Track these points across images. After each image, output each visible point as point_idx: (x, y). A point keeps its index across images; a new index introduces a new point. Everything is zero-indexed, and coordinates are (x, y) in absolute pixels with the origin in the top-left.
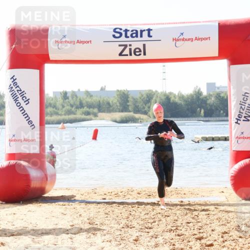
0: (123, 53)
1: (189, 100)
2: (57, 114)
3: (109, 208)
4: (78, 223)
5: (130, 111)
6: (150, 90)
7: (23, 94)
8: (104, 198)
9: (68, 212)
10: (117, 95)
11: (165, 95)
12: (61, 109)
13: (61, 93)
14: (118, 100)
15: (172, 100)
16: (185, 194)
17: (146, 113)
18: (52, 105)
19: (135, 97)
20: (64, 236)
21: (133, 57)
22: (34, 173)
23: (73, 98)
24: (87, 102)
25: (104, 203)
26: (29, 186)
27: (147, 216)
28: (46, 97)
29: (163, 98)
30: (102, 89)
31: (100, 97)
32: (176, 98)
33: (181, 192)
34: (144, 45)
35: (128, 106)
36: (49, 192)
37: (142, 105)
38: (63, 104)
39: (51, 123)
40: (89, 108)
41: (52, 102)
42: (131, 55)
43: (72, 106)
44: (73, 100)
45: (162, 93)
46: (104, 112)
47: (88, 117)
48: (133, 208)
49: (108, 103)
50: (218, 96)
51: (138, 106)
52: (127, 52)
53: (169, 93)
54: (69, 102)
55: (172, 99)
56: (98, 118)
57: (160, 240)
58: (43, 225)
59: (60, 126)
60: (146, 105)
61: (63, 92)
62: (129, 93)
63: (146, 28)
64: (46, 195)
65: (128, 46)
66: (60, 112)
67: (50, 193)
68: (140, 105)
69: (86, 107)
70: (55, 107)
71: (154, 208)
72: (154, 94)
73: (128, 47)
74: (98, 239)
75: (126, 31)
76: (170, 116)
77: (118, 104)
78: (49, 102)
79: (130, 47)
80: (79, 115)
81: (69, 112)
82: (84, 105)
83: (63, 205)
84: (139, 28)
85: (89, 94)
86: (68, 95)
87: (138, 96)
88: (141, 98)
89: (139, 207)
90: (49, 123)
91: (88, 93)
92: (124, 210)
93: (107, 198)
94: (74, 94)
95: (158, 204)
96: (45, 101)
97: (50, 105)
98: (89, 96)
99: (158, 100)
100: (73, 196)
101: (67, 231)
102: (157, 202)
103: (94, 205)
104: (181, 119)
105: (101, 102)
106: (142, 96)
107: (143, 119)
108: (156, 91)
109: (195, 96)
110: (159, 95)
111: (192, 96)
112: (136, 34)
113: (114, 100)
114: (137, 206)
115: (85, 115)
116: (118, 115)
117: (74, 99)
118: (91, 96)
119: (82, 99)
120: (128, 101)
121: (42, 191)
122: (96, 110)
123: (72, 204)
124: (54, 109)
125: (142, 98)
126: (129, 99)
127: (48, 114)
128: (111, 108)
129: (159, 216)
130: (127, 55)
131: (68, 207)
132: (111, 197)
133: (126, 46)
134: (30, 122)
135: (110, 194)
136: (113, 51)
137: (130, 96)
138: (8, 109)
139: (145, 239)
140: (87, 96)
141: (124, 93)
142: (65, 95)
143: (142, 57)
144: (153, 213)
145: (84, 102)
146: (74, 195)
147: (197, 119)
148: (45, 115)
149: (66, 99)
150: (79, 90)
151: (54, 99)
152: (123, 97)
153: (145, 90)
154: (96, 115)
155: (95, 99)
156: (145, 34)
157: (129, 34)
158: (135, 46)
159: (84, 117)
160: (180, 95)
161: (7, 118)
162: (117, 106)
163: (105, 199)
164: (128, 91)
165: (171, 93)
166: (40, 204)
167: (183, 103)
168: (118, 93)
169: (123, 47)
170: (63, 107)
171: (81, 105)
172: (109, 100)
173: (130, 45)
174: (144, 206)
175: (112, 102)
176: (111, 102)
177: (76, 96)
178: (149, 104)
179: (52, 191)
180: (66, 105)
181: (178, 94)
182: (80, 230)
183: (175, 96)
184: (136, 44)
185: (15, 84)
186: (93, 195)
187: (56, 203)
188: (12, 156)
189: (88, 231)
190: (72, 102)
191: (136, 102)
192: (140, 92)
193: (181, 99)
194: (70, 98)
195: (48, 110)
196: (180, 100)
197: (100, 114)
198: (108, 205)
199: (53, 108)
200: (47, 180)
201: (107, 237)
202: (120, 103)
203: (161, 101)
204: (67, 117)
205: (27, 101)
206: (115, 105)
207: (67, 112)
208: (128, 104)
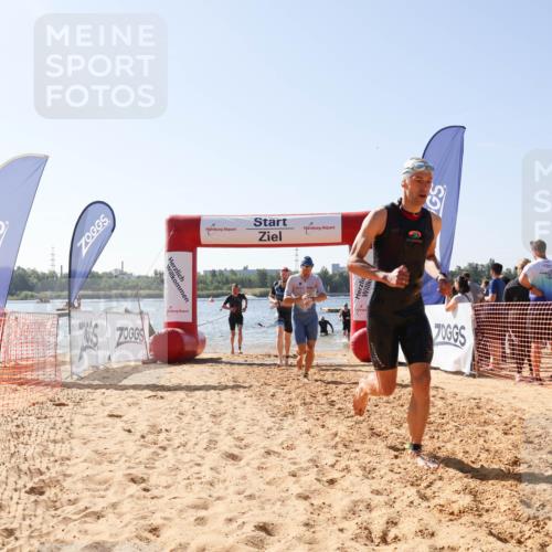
0: (263, 239)
2: (207, 289)
3: (250, 369)
4: (224, 381)
7: (178, 272)
8: (246, 360)
9: (215, 372)
12: (210, 286)
13: (210, 272)
14: (258, 278)
19: (272, 275)
20: (212, 391)
21: (272, 242)
22: (187, 339)
23: (220, 276)
24: (232, 279)
25: (246, 364)
26: (183, 349)
30: (245, 268)
31: (244, 275)
34: (280, 233)
35: (266, 283)
38: (213, 281)
39: (202, 296)
41: (203, 279)
42: (269, 240)
43: (219, 283)
44: (220, 278)
48: (270, 369)
50: (341, 275)
52: (266, 237)
54: (217, 279)
57: (293, 395)
58: (194, 383)
63: (282, 218)
64: (197, 357)
65: (267, 232)
66: (210, 288)
67: (200, 355)
70: (205, 283)
73: (267, 234)
74: (241, 394)
75: (265, 220)
79: (269, 234)
81: (217, 288)
83: (211, 366)
84: (276, 218)
87: (274, 274)
89: (275, 368)
90: (200, 297)
91: (233, 272)
92: (263, 370)
93: (249, 360)
94: (221, 272)
96: (197, 279)
97: (201, 282)
98: (234, 274)
100: (220, 359)
101: (214, 388)
103: (236, 367)
105: (244, 279)
112: (274, 223)
113: (254, 278)
114: (273, 367)
116: (257, 291)
118: (236, 274)
119: (227, 277)
120: (266, 279)
121: (195, 354)
123: (219, 365)
124: (205, 285)
126: (267, 277)
127: (199, 289)
130: (266, 240)
131: (215, 367)
132: (251, 359)
133: (265, 233)
134: (184, 296)
135: (251, 357)
136: (255, 236)
137: (268, 275)
138: (166, 285)
139: (280, 394)
140: (232, 274)
141: (263, 272)
142: (213, 273)
143: (278, 242)
145: (229, 279)
146: (221, 357)
148: (197, 290)
149: (214, 277)
150: (225, 269)
152: (262, 275)
155: (239, 277)
156: (281, 223)
157: (268, 223)
158: (272, 232)
161: (166, 292)
162: (257, 282)
164: (267, 270)
166: (193, 365)
168: (258, 272)
169: (263, 234)
170: (212, 283)
171: (227, 282)
172: (250, 277)
173: (269, 232)
176: (252, 280)
177: (223, 274)
179: (203, 354)
182: (226, 387)
184: (274, 231)
185: (172, 264)
187: (206, 364)
188: (170, 324)
189: (233, 387)
194: (218, 276)
195: (200, 286)
198: (249, 366)
200: (198, 344)
201: (249, 393)
202: (259, 280)
204: (215, 292)
205: (182, 279)
208: (266, 281)
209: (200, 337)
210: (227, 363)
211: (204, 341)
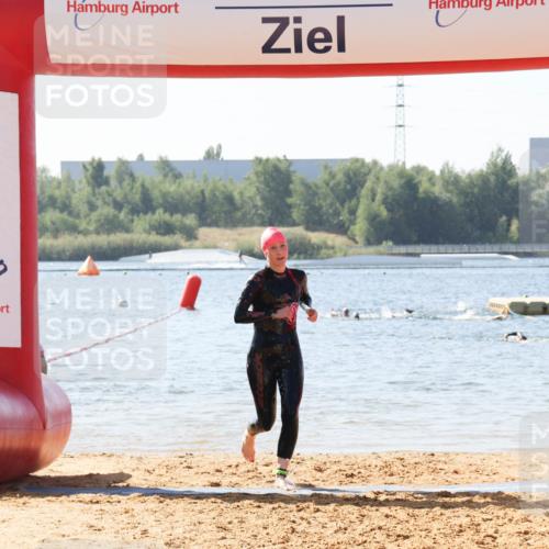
0: (276, 46)
1: (476, 190)
2: (74, 229)
3: (230, 512)
5: (294, 224)
6: (357, 160)
8: (215, 480)
9: (106, 522)
10: (257, 173)
11: (402, 173)
12: (85, 217)
13: (84, 167)
14: (258, 189)
15: (421, 190)
16: (456, 472)
17: (342, 229)
18: (59, 204)
19: (310, 181)
21: (307, 57)
23: (121, 181)
24: (165, 195)
25: (216, 495)
27: (341, 537)
28: (39, 177)
29: (396, 183)
30: (212, 156)
31: (206, 180)
32: (434, 185)
33: (446, 467)
34: (341, 20)
35: (290, 206)
36: (48, 463)
37: (331, 205)
38: (93, 199)
39: (55, 256)
40: (172, 215)
41: (57, 193)
42: (299, 49)
43: (118, 206)
44: (121, 188)
45: (391, 168)
46: (215, 224)
47: (167, 240)
48: (302, 514)
49: (230, 199)
51: (321, 207)
52: (287, 40)
53: (413, 168)
54: (110, 195)
55: (424, 186)
56: (197, 243)
59: (84, 266)
60: (342, 204)
61: (91, 163)
62: (292, 169)
64: (40, 473)
65: (291, 20)
66: (83, 225)
67: (52, 466)
68: (325, 204)
69: (160, 211)
70: (66, 207)
71: (365, 512)
72: (370, 171)
73: (292, 26)
76: (415, 238)
77: (259, 203)
78: (48, 192)
79: (298, 26)
80: (140, 233)
81: (110, 226)
82: (154, 203)
83: (91, 502)
85: (172, 170)
86: (109, 172)
87: (319, 178)
88: (328, 184)
89: (318, 510)
90: (48, 257)
91: (166, 166)
92: (275, 517)
93: (225, 481)
94: (125, 170)
95: (376, 500)
96: (38, 191)
97: (53, 201)
98: (170, 175)
99: (380, 190)
100: (123, 477)
102: (373, 496)
103: (182, 504)
104: (450, 247)
105: (207, 194)
106: (333, 176)
107: (333, 248)
108: (375, 163)
109: (492, 178)
110: (382, 175)
111: (483, 178)
113: (247, 190)
114: (312, 506)
115: (158, 233)
116: (259, 234)
117: (125, 183)
118: (177, 176)
119: (147, 184)
120: (289, 193)
121: (32, 459)
122: (191, 220)
123: (121, 497)
124: (65, 216)
125: (331, 184)
126: (291, 186)
127: (45, 229)
128: (239, 214)
129: (380, 536)
130: (288, 51)
131: (107, 507)
132: (235, 479)
133: (284, 22)
135: (233, 470)
137: (294, 178)
140: (165, 176)
141: (276, 169)
142: (97, 172)
143: (334, 57)
144: (360, 528)
145: (155, 194)
146: (126, 471)
147: (496, 248)
148: (38, 234)
149: (99, 185)
150: (141, 157)
151: (63, 186)
152: (274, 179)
153: (343, 160)
154: (190, 235)
155: (190, 185)
159: (154, 238)
160: (446, 175)
162: (255, 206)
163: (217, 485)
164: (290, 163)
165: (419, 170)
166: (25, 499)
167: (455, 200)
168: (260, 168)
169: (275, 26)
170: (92, 207)
171: (146, 204)
172: (230, 188)
173: (298, 20)
174: (332, 506)
175: (241, 193)
176: (236, 196)
177: (132, 175)
178: (354, 202)
179: (60, 460)
180: (99, 203)
181: (442, 172)
183: (431, 178)
184: (316, 16)
186: (181, 473)
187: (73, 497)
190: (118, 195)
191: (315, 194)
192: (326, 165)
193: (451, 188)
194: (113, 183)
195: (48, 217)
196: (448, 191)
197: (203, 232)
198: (225, 504)
199: (62, 211)
200: (44, 427)
202: (263, 199)
203: (390, 193)
204: (103, 240)
206: (251, 204)
207: (102, 225)
208: (289, 201)
209: (51, 402)
210: (148, 492)
211: (65, 415)
